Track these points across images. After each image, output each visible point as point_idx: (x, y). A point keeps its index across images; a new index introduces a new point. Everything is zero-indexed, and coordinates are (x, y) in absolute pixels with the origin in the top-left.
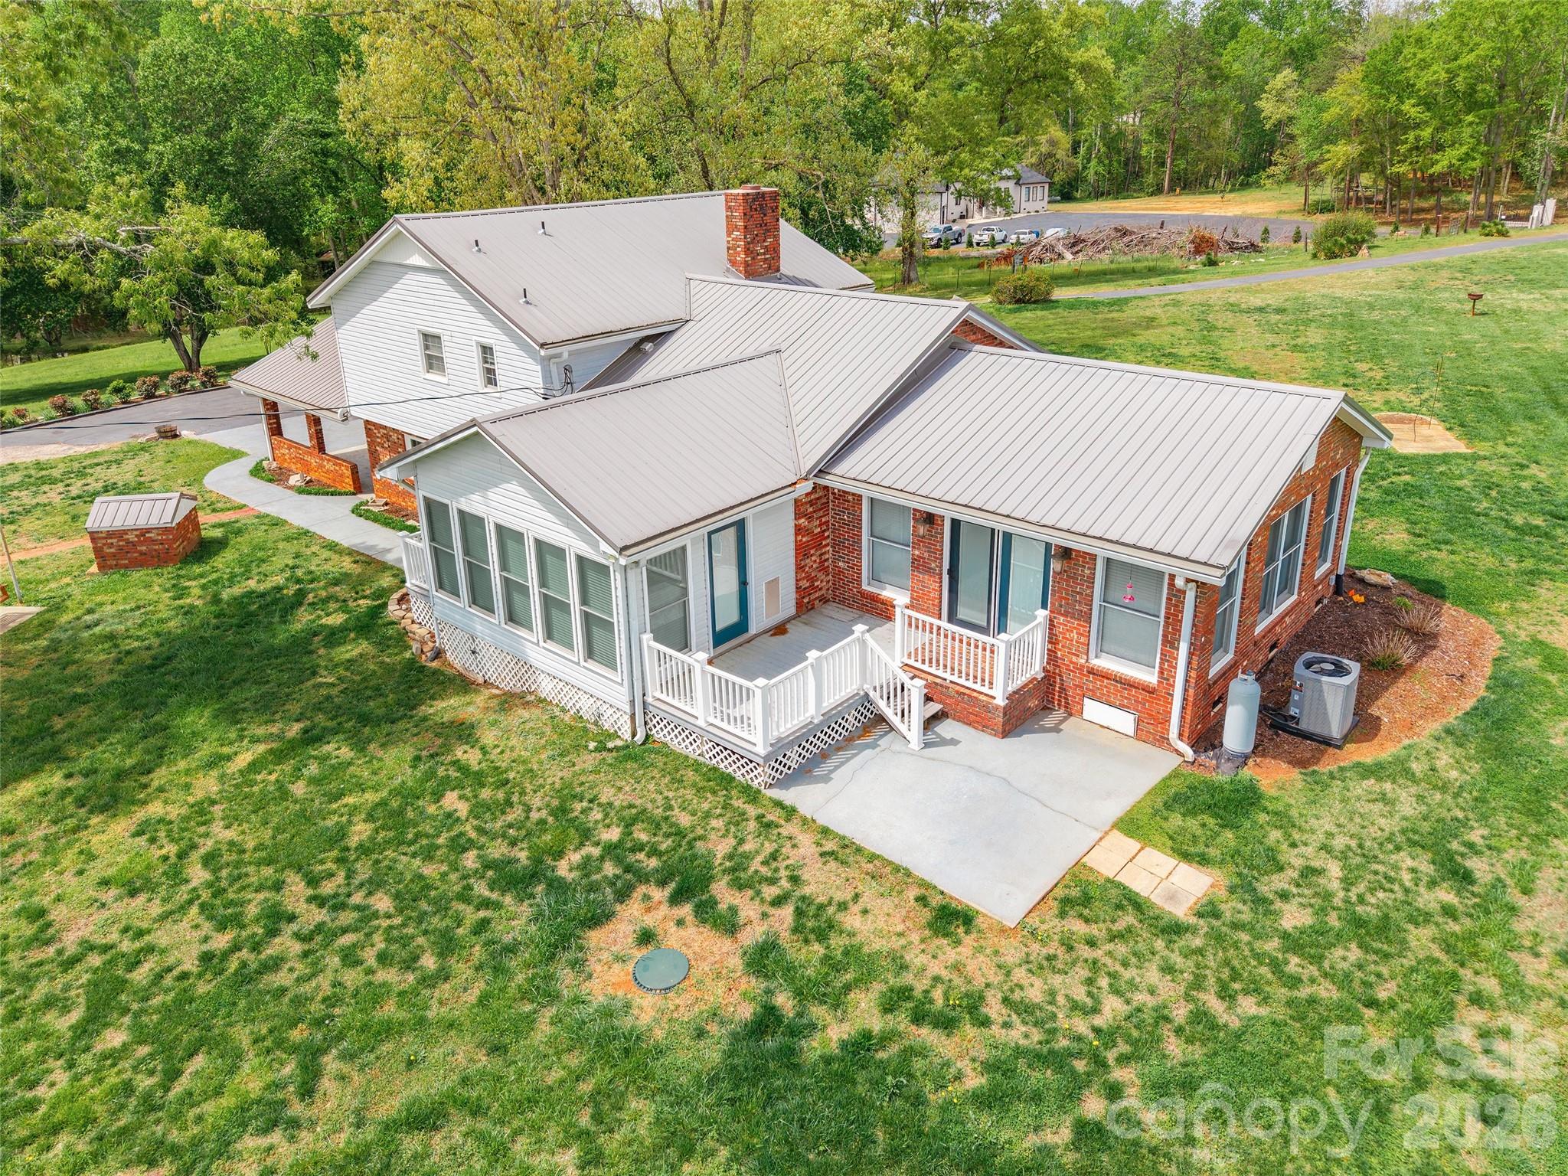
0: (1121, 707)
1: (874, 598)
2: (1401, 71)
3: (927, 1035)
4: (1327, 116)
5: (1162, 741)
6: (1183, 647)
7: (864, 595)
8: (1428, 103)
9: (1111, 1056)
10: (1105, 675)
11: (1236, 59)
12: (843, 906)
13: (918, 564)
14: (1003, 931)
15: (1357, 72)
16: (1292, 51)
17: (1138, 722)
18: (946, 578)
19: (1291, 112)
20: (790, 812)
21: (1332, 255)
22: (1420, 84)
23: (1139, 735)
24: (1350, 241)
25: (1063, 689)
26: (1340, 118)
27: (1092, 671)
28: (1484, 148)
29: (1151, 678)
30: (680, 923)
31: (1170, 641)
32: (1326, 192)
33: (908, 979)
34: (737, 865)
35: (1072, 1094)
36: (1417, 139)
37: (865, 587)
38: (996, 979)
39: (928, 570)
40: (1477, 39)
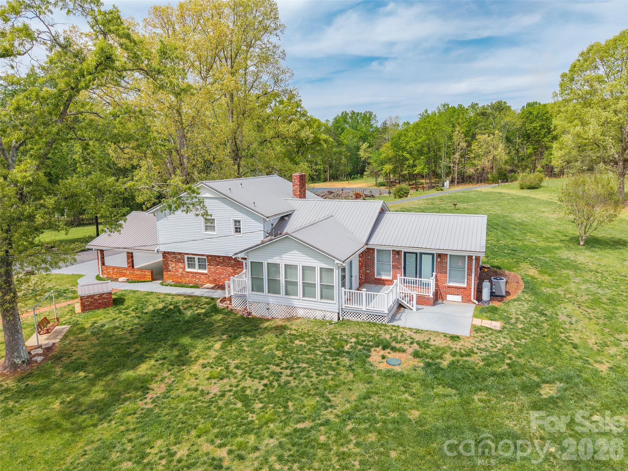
0: (457, 295)
1: (380, 280)
2: (401, 143)
3: (465, 358)
4: (382, 157)
5: (470, 301)
6: (473, 275)
7: (376, 279)
8: (411, 154)
9: (505, 353)
10: (452, 287)
11: (345, 139)
12: (428, 341)
13: (394, 267)
14: (467, 338)
15: (388, 144)
16: (361, 137)
17: (462, 298)
18: (403, 269)
19: (370, 155)
20: (398, 327)
21: (400, 197)
22: (408, 148)
23: (463, 301)
24: (405, 193)
25: (440, 294)
26: (385, 157)
27: (449, 287)
28: (427, 166)
29: (465, 285)
30: (389, 353)
31: (469, 274)
32: (381, 180)
33: (454, 350)
34: (395, 339)
35: (503, 361)
36: (409, 163)
37: (376, 277)
38: (473, 346)
39: (398, 268)
40: (421, 135)
